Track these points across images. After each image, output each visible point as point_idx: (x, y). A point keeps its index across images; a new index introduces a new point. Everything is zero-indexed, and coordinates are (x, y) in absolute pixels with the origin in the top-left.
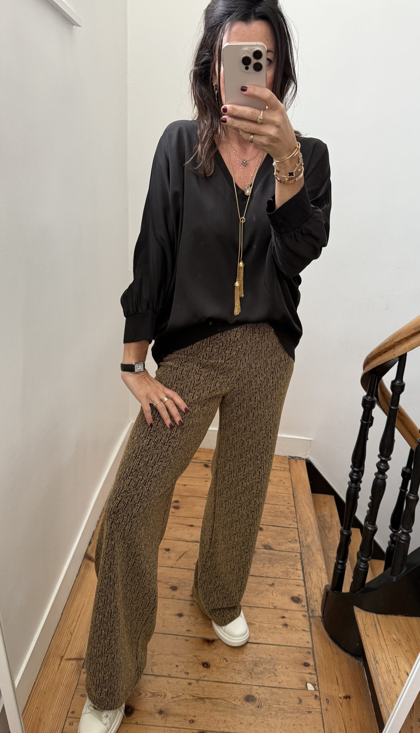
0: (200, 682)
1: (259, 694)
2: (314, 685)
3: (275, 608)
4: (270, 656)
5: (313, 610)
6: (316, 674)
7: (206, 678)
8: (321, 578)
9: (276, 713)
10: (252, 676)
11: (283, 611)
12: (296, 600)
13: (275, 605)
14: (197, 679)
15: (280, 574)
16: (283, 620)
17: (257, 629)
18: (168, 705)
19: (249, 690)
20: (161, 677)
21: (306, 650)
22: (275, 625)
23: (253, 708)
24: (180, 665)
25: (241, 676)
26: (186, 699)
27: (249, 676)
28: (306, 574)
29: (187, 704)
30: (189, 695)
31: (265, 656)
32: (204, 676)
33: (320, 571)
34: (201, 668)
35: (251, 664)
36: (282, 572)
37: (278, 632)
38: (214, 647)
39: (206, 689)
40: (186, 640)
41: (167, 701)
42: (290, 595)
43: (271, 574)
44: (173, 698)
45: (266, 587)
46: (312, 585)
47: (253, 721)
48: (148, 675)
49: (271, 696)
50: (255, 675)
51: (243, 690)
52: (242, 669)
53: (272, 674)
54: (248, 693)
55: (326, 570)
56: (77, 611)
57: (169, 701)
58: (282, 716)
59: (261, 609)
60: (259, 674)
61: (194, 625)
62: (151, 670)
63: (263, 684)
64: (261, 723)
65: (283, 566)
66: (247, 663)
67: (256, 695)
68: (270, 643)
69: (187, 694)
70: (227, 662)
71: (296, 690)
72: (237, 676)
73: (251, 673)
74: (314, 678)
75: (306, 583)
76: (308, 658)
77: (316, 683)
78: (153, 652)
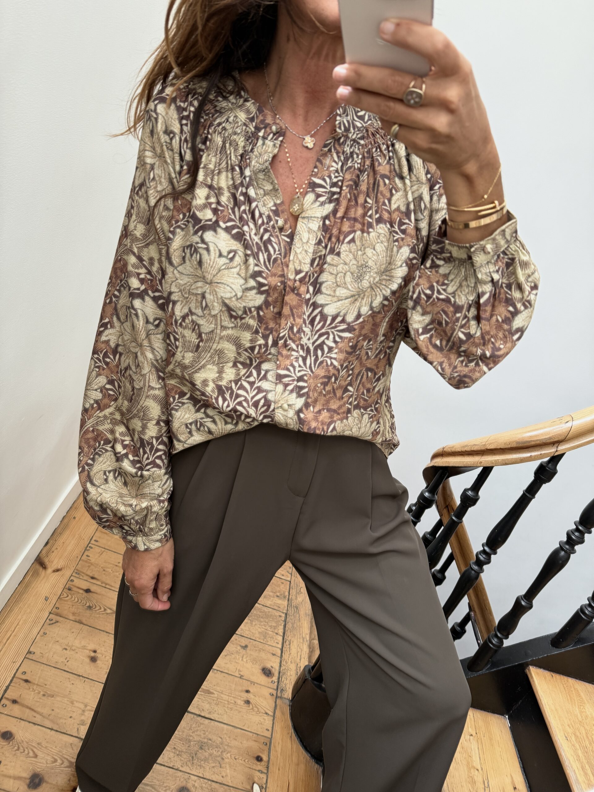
1: (196, 788)
2: (261, 788)
3: (240, 678)
4: (220, 739)
5: (282, 689)
6: (267, 774)
8: (302, 651)
10: (195, 762)
11: (249, 683)
12: (267, 672)
13: (242, 673)
15: (257, 635)
16: (246, 694)
17: (213, 700)
19: (185, 780)
22: (236, 700)
25: (181, 760)
27: (190, 761)
28: (286, 642)
31: (214, 738)
33: (301, 641)
35: (197, 746)
36: (259, 633)
37: (236, 710)
42: (262, 665)
43: (247, 632)
45: (236, 648)
46: (289, 657)
48: (72, 736)
50: (198, 761)
51: (178, 779)
52: (184, 750)
53: (218, 765)
54: (184, 784)
55: (309, 642)
59: (226, 675)
60: (202, 761)
63: (203, 774)
65: (262, 625)
66: (192, 743)
67: (193, 789)
68: (225, 722)
72: (176, 758)
73: (193, 757)
75: (283, 654)
76: (263, 750)
77: (264, 786)
78: (86, 706)
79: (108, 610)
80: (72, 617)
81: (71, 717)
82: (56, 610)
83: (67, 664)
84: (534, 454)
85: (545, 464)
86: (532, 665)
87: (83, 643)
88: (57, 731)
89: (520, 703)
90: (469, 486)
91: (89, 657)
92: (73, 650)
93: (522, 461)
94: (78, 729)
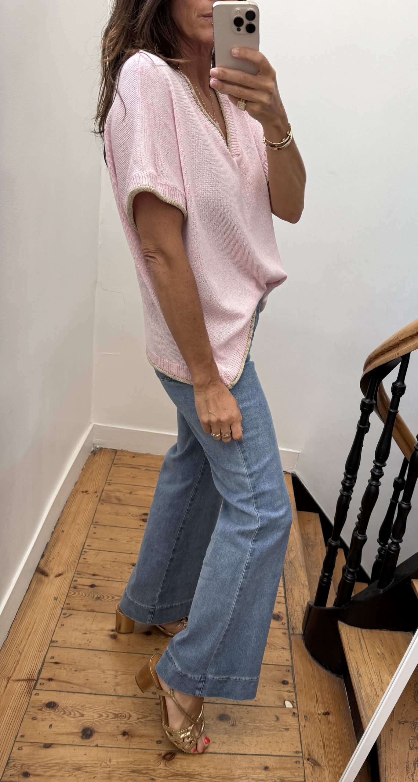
1: (234, 713)
2: (292, 703)
5: (293, 628)
6: (295, 692)
8: (304, 594)
9: (251, 732)
12: (275, 617)
18: (133, 726)
19: (223, 709)
20: (126, 697)
21: (285, 668)
23: (226, 727)
26: (153, 720)
28: (287, 591)
29: (154, 724)
33: (301, 587)
41: (132, 722)
44: (138, 719)
46: (293, 602)
47: (227, 740)
48: (111, 695)
49: (245, 715)
51: (215, 710)
54: (222, 712)
55: (308, 586)
56: (27, 630)
57: (134, 722)
58: (258, 734)
62: (113, 690)
64: (235, 741)
67: (231, 714)
69: (155, 714)
71: (273, 708)
74: (292, 696)
75: (287, 600)
76: (287, 676)
77: (295, 701)
78: (117, 672)
79: (116, 597)
80: (85, 609)
81: (105, 682)
82: (68, 606)
83: (90, 644)
87: (100, 626)
88: (96, 694)
91: (109, 635)
92: (93, 633)
94: (115, 690)
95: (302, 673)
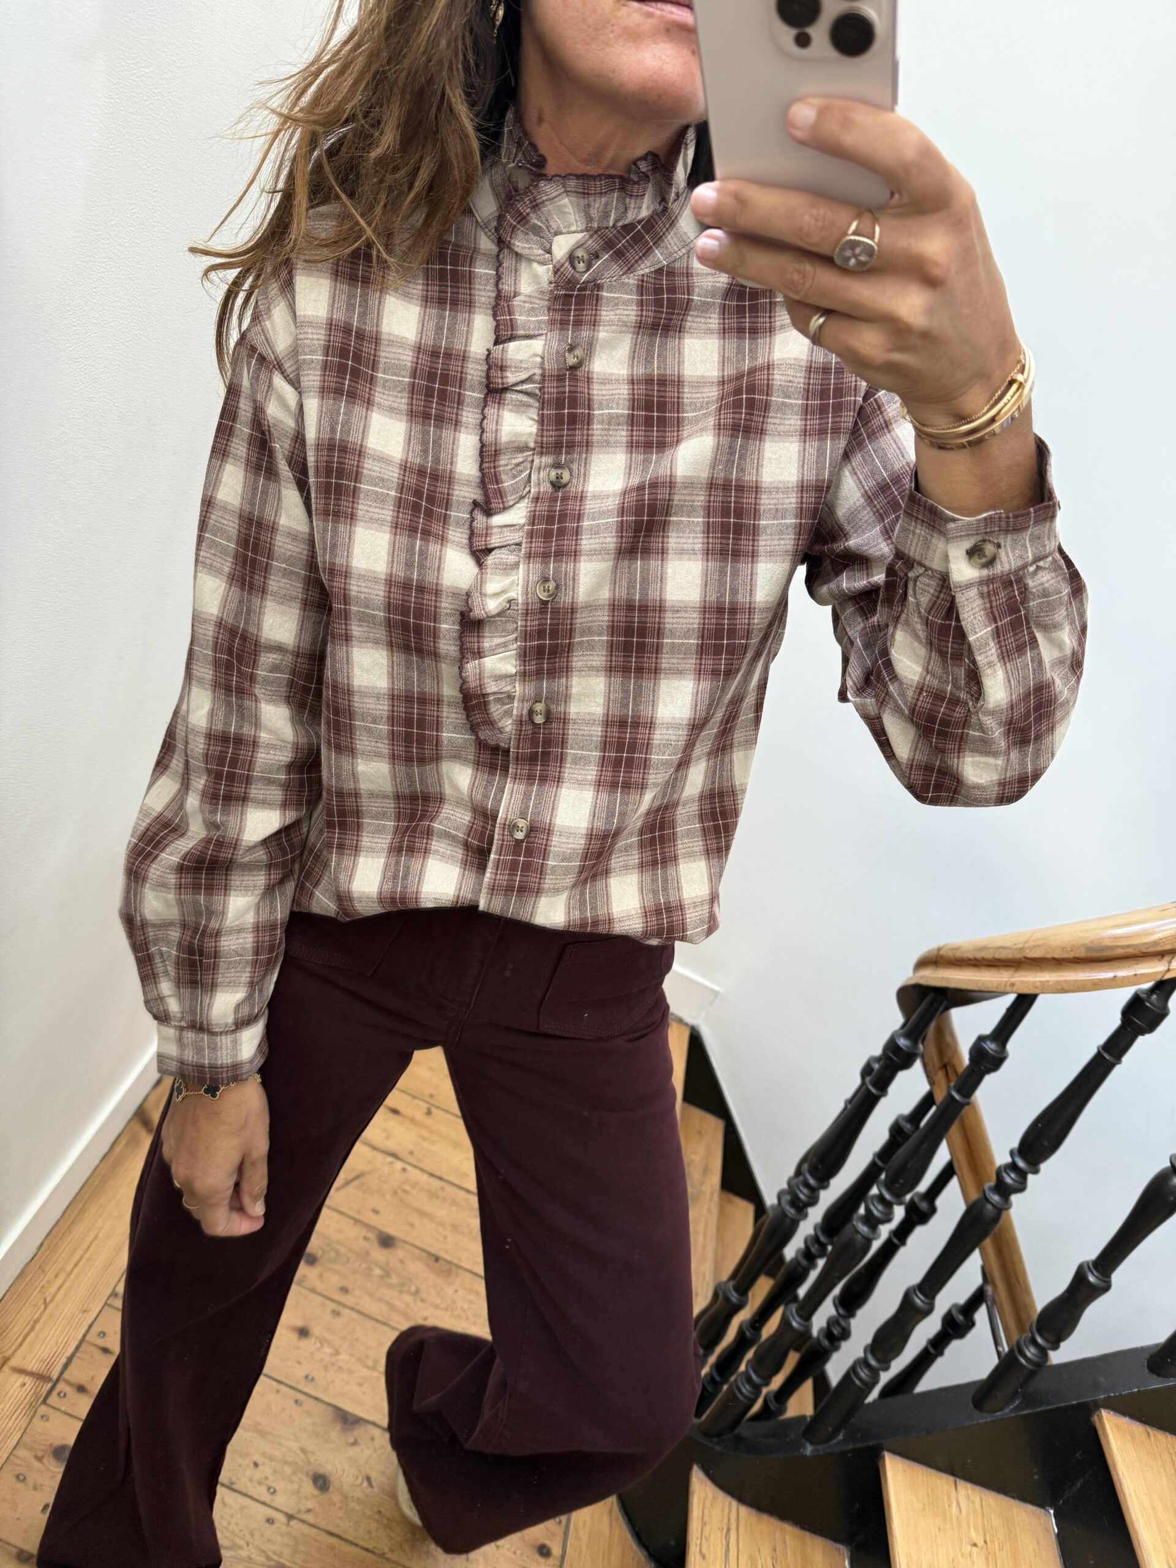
0: (294, 1523)
7: (310, 1518)
14: (290, 1512)
24: (264, 1464)
27: (407, 1540)
30: (260, 1550)
32: (309, 1511)
34: (309, 1488)
38: (351, 1440)
39: (301, 1548)
40: (296, 1401)
56: (75, 1250)
61: (326, 1368)
69: (257, 1547)
70: (370, 1490)
72: (381, 1531)
76: (553, 1535)
84: (1121, 973)
85: (1143, 996)
86: (1106, 1407)
89: (1079, 1485)
90: (988, 1030)
93: (1097, 985)
95: (584, 1538)
